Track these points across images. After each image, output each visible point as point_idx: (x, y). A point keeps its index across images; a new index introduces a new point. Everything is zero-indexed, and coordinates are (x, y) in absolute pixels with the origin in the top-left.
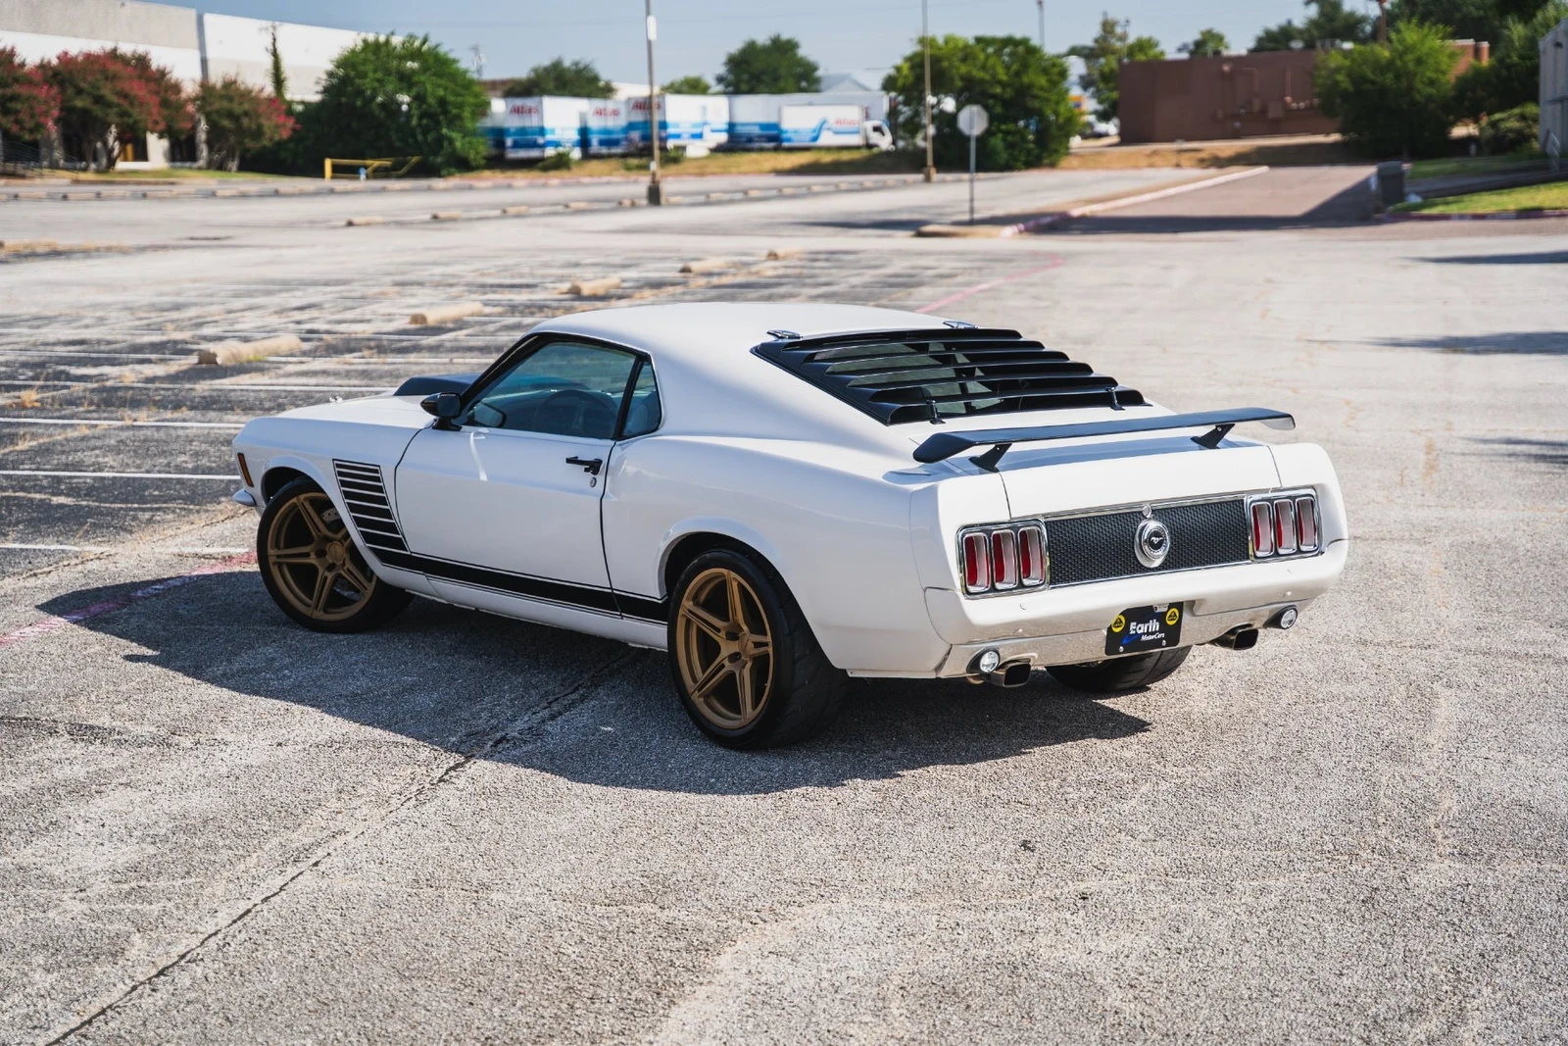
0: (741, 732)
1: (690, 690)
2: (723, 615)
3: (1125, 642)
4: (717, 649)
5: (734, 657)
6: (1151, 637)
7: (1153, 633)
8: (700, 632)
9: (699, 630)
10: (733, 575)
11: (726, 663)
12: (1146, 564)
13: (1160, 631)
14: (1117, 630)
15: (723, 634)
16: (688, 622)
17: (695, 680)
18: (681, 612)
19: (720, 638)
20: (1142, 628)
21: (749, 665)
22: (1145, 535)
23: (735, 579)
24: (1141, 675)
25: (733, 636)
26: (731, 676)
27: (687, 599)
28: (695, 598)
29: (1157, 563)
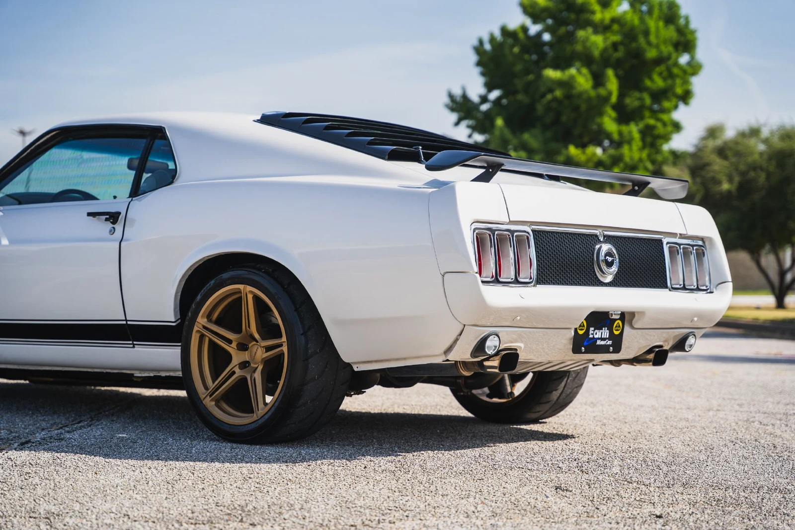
0: (253, 426)
1: (202, 396)
2: (236, 328)
3: (585, 343)
4: (228, 358)
5: (244, 365)
6: (603, 343)
7: (604, 339)
8: (212, 344)
9: (211, 342)
10: (249, 288)
11: (237, 370)
12: (602, 279)
13: (609, 339)
14: (581, 332)
15: (234, 345)
16: (202, 337)
17: (206, 388)
18: (196, 328)
19: (232, 349)
20: (598, 334)
21: (260, 368)
22: (602, 257)
23: (251, 292)
24: (547, 407)
25: (242, 347)
26: (243, 381)
27: (202, 316)
28: (209, 317)
29: (609, 279)
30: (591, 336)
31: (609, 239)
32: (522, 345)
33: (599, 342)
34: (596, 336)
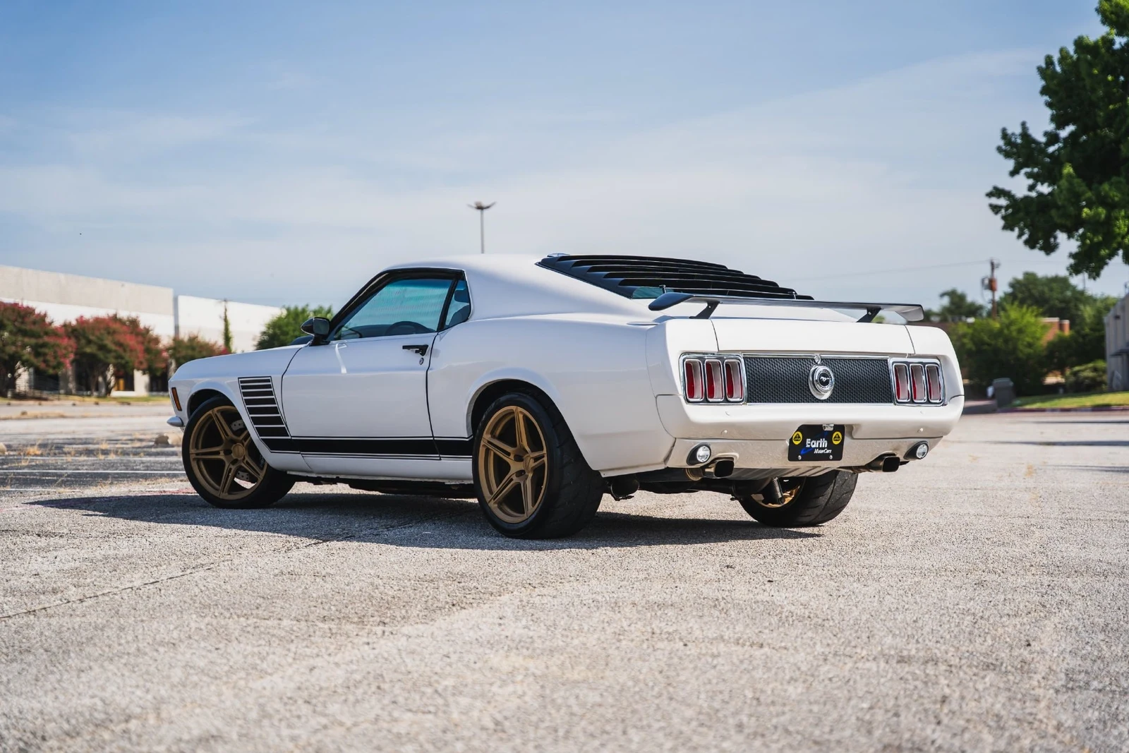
0: (524, 524)
1: (488, 500)
2: (513, 443)
3: (802, 452)
4: (508, 467)
5: (520, 473)
6: (821, 452)
7: (823, 449)
8: (496, 457)
9: (495, 455)
10: (520, 409)
11: (514, 477)
12: (817, 397)
13: (828, 448)
14: (797, 443)
15: (512, 457)
16: (488, 450)
17: (491, 492)
18: (482, 443)
19: (510, 460)
20: (815, 444)
21: (530, 475)
22: (816, 377)
23: (521, 412)
25: (519, 458)
26: (518, 486)
27: (487, 433)
28: (492, 433)
29: (826, 396)
30: (808, 446)
31: (825, 361)
32: (737, 455)
33: (816, 451)
34: (813, 446)
